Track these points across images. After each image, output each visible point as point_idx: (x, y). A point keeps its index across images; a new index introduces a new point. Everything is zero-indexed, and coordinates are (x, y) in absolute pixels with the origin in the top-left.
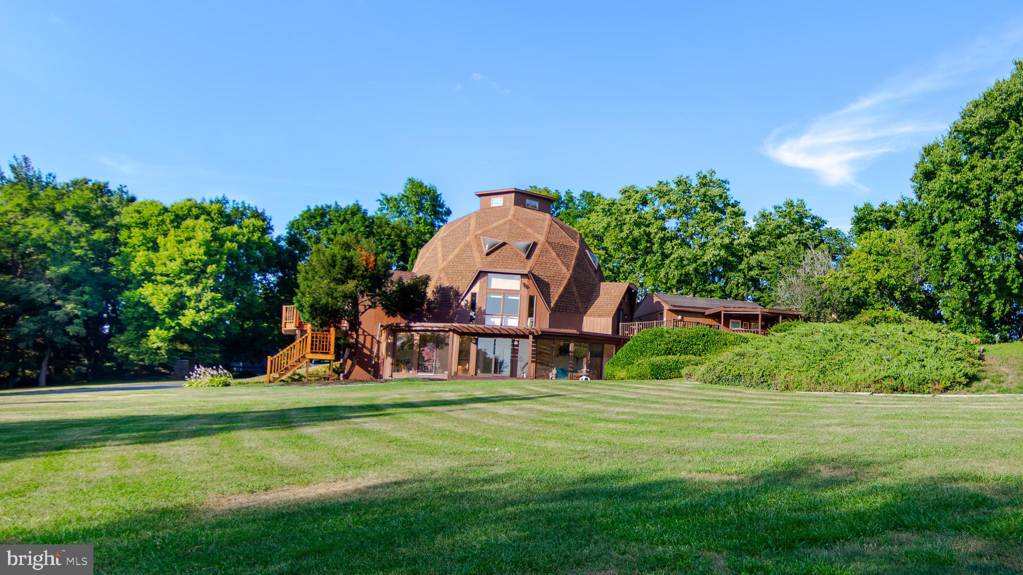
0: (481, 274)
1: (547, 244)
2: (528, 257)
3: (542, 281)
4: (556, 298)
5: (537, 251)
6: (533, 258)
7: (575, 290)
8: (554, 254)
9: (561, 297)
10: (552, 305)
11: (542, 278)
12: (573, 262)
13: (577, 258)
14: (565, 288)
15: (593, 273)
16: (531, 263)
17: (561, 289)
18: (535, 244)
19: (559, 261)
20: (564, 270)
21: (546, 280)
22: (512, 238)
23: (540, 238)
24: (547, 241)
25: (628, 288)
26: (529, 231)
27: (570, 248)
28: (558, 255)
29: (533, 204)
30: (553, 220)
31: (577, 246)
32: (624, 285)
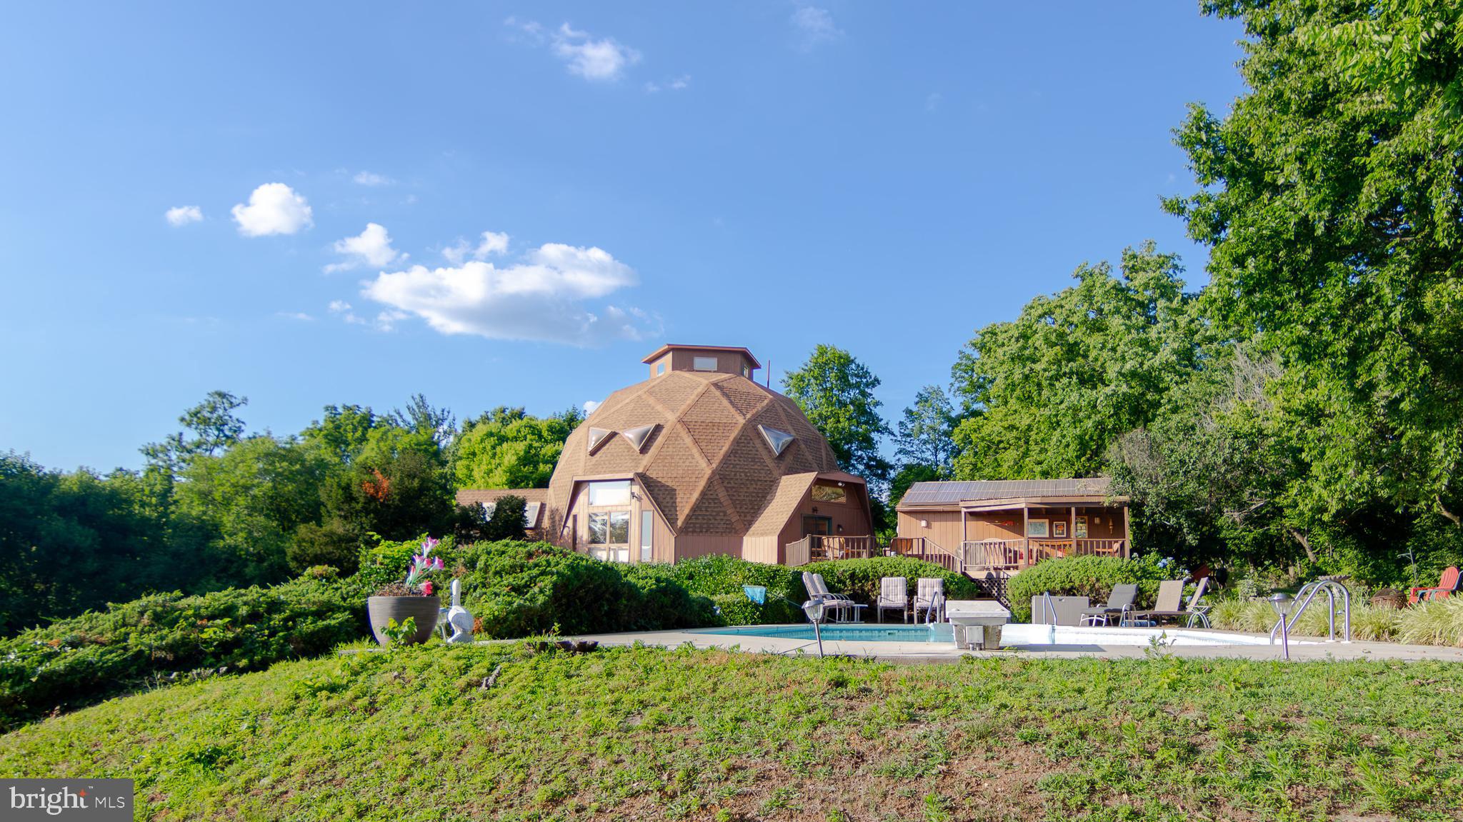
0: (581, 486)
1: (679, 426)
2: (644, 450)
3: (663, 486)
4: (687, 511)
5: (660, 440)
6: (653, 450)
7: (722, 494)
8: (688, 440)
9: (695, 509)
10: (679, 523)
11: (663, 481)
12: (725, 449)
13: (737, 442)
14: (703, 494)
15: (769, 464)
16: (646, 459)
17: (696, 495)
18: (658, 428)
19: (695, 451)
20: (703, 463)
21: (670, 484)
22: (628, 425)
23: (669, 418)
24: (681, 421)
25: (819, 482)
26: (659, 407)
27: (727, 426)
28: (696, 441)
29: (712, 362)
30: (716, 385)
31: (741, 421)
32: (809, 477)
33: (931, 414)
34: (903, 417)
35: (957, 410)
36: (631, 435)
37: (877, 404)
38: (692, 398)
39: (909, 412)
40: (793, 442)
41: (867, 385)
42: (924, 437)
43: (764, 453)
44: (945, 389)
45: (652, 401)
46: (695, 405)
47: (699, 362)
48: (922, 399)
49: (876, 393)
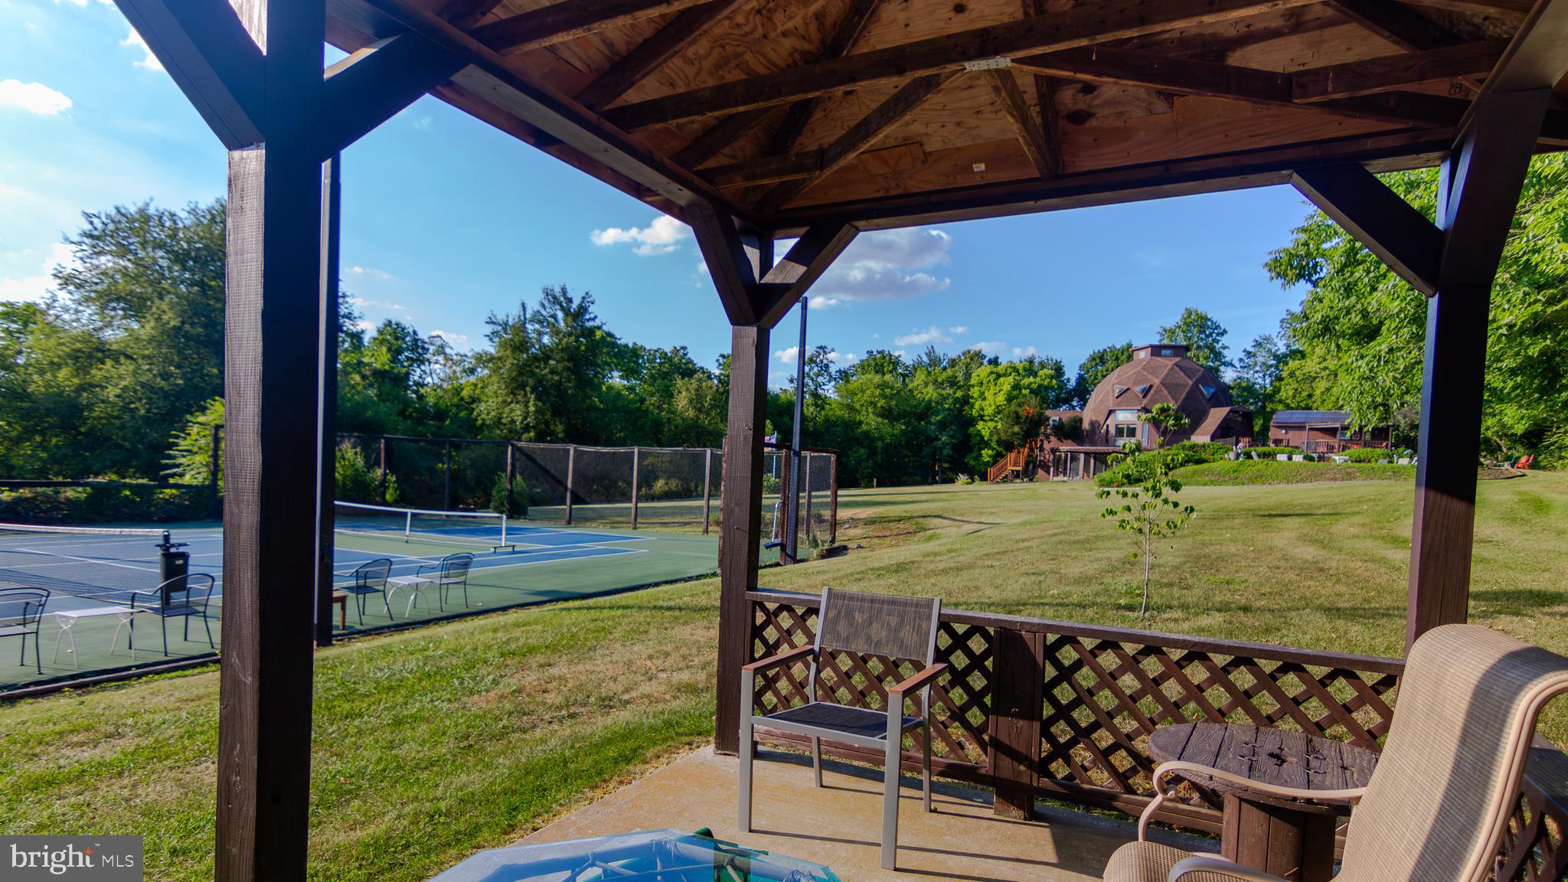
0: (1111, 412)
1: (1161, 385)
2: (1144, 397)
5: (1152, 392)
6: (1149, 397)
8: (1166, 392)
12: (1183, 395)
13: (1189, 393)
15: (1204, 403)
16: (1145, 401)
18: (1151, 387)
19: (1169, 397)
20: (1175, 403)
22: (1135, 384)
23: (1157, 381)
24: (1162, 383)
25: (1230, 411)
26: (1150, 376)
27: (1184, 386)
28: (1169, 393)
29: (1168, 352)
30: (1176, 364)
31: (1191, 383)
32: (1227, 409)
33: (1263, 354)
34: (1242, 355)
35: (1283, 350)
36: (1138, 389)
37: (1225, 348)
38: (1166, 371)
39: (1249, 354)
40: (1215, 393)
41: (1218, 334)
42: (1258, 368)
43: (1201, 397)
44: (1274, 336)
45: (1145, 373)
46: (1167, 375)
47: (1164, 352)
48: (1258, 344)
49: (1224, 340)
